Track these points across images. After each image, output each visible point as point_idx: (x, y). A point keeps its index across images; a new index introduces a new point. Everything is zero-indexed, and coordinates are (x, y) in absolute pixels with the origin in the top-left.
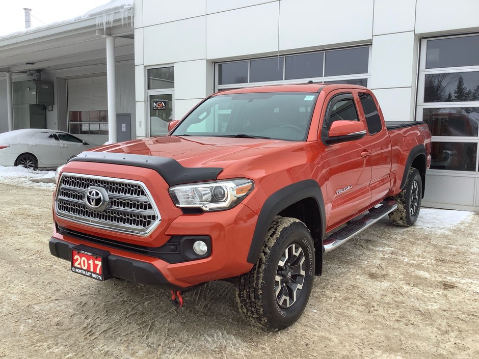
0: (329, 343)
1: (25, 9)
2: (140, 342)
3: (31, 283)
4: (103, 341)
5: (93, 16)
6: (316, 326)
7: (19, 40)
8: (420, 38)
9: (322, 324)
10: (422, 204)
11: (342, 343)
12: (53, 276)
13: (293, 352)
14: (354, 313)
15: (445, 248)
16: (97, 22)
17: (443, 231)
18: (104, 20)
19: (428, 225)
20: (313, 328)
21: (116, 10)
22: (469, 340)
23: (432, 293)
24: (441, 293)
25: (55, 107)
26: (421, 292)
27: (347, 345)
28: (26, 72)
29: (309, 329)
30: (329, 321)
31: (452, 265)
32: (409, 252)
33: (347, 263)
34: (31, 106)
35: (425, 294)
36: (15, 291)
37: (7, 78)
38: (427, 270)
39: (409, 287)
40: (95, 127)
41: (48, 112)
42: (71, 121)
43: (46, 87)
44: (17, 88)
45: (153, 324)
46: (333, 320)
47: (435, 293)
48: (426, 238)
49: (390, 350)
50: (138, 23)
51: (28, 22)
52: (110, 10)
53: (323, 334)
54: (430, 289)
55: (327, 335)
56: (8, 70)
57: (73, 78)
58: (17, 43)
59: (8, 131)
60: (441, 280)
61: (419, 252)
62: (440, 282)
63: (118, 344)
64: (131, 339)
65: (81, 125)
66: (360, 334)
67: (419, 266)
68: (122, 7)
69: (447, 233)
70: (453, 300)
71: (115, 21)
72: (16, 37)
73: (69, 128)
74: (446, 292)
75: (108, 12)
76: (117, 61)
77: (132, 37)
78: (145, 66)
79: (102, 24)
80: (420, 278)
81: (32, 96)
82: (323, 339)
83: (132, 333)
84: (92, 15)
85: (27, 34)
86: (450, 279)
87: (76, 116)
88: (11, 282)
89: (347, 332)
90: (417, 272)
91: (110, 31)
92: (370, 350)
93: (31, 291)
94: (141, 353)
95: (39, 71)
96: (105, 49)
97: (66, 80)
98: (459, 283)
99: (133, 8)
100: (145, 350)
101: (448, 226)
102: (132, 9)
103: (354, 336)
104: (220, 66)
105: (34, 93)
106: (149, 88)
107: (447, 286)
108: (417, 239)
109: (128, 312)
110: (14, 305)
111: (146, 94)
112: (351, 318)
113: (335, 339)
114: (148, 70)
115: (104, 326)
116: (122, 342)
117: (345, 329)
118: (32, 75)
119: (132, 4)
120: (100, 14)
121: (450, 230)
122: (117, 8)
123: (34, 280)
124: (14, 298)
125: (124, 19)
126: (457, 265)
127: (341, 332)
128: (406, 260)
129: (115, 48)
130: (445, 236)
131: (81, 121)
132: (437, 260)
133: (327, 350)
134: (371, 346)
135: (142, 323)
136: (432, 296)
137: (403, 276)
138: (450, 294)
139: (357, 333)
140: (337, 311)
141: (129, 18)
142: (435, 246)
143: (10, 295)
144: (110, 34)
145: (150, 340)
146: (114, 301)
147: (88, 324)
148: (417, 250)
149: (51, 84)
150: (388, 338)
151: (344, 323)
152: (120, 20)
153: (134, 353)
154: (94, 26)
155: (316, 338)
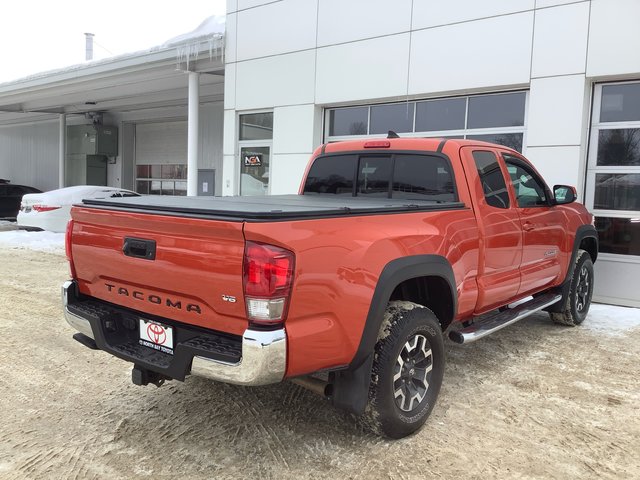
0: (457, 460)
1: (87, 34)
2: (226, 448)
3: (95, 374)
4: (182, 444)
5: (173, 47)
6: (442, 441)
7: (79, 74)
8: (594, 83)
9: (449, 439)
10: (594, 298)
11: (472, 461)
12: (120, 367)
13: (411, 468)
14: (491, 428)
15: (616, 354)
16: (178, 53)
17: (617, 333)
18: (188, 51)
19: (597, 326)
20: (438, 443)
21: (203, 39)
22: (634, 466)
23: (592, 409)
24: (603, 409)
25: (119, 158)
26: (578, 407)
27: (479, 464)
28: (84, 113)
29: (433, 444)
30: (459, 436)
31: (622, 376)
32: (568, 358)
33: (487, 368)
34: (89, 157)
35: (583, 410)
36: (77, 383)
37: (61, 120)
38: (589, 381)
39: (563, 401)
40: (168, 185)
41: (110, 166)
42: (138, 177)
43: (109, 133)
44: (72, 132)
45: (242, 429)
46: (463, 435)
47: (597, 408)
48: (592, 341)
49: (531, 472)
50: (229, 56)
51: (89, 50)
52: (195, 39)
53: (450, 450)
54: (591, 404)
55: (454, 451)
56: (62, 110)
57: (144, 122)
58: (77, 78)
59: (58, 188)
60: (606, 393)
61: (581, 358)
62: (605, 397)
63: (201, 449)
64: (216, 443)
65: (150, 182)
66: (496, 453)
67: (580, 376)
68: (211, 36)
69: (621, 336)
70: (618, 418)
71: (201, 54)
72: (76, 70)
73: (135, 186)
74: (610, 409)
75: (192, 41)
76: (202, 102)
77: (222, 73)
78: (237, 111)
79: (184, 57)
80: (578, 390)
81: (90, 144)
82: (449, 455)
83: (217, 437)
84: (172, 45)
85: (89, 67)
86: (617, 393)
87: (144, 171)
88: (71, 372)
89: (480, 448)
90: (576, 383)
91: (194, 66)
92: (507, 472)
93: (95, 383)
94: (228, 459)
95: (101, 112)
96: (187, 87)
97: (134, 125)
98: (629, 398)
99: (225, 38)
100: (234, 457)
101: (623, 328)
102: (223, 38)
103: (488, 454)
104: (332, 113)
105: (93, 140)
106: (241, 139)
107: (613, 401)
108: (581, 343)
109: (212, 413)
110: (77, 399)
111: (236, 145)
112: (485, 434)
113: (463, 456)
114: (240, 116)
115: (185, 428)
116: (205, 447)
117: (478, 447)
118: (91, 117)
119: (223, 32)
120: (183, 44)
121: (625, 333)
122: (204, 37)
123: (99, 371)
124: (76, 391)
125: (213, 51)
126: (629, 377)
127: (471, 449)
128: (564, 367)
129: (200, 86)
130: (618, 341)
131: (150, 177)
132: (603, 369)
133: (453, 468)
134: (508, 467)
135: (230, 426)
136: (592, 412)
137: (556, 387)
138: (615, 411)
139: (492, 451)
140: (469, 424)
141: (219, 50)
142: (603, 352)
143: (71, 388)
144: (193, 69)
145: (239, 446)
146: (195, 399)
147: (165, 425)
148: (579, 356)
149: (115, 128)
150: (530, 459)
151: (476, 439)
152: (208, 52)
153: (220, 460)
154: (175, 58)
155: (440, 455)
